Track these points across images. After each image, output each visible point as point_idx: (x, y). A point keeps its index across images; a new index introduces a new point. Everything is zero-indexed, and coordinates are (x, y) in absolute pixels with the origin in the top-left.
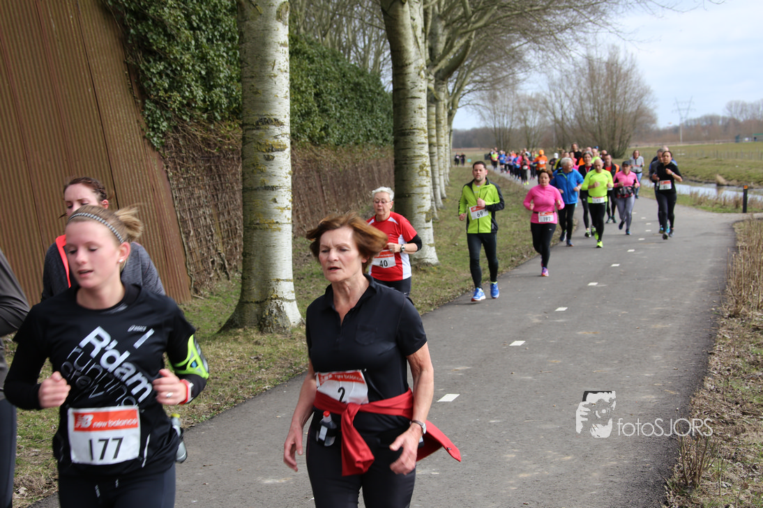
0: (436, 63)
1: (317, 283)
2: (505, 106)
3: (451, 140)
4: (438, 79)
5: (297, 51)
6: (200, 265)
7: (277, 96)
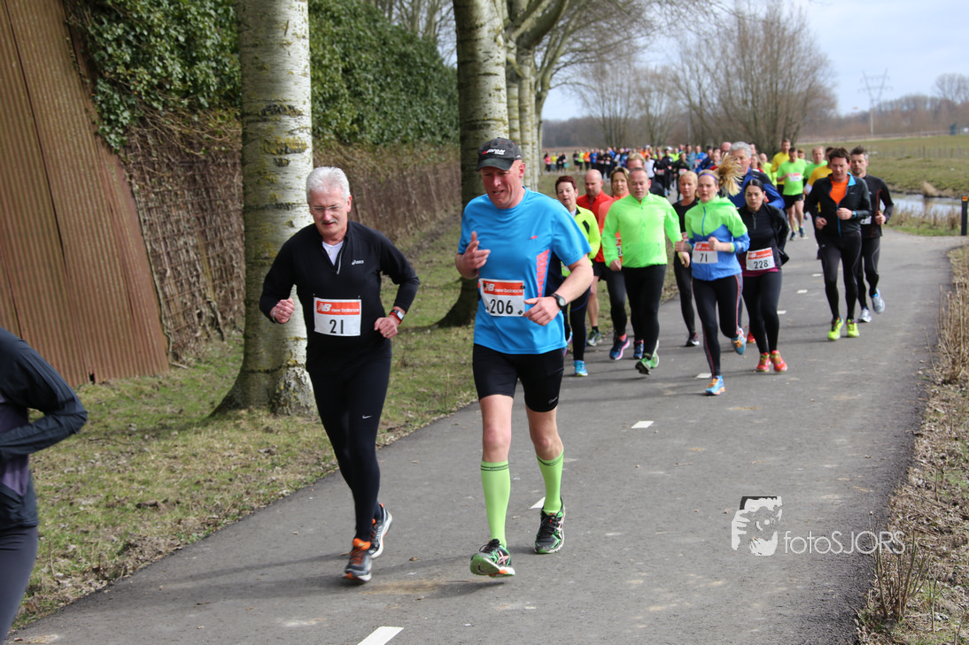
0: (517, 24)
2: (617, 85)
3: (541, 135)
4: (520, 47)
5: (316, 7)
6: (182, 319)
7: (292, 74)
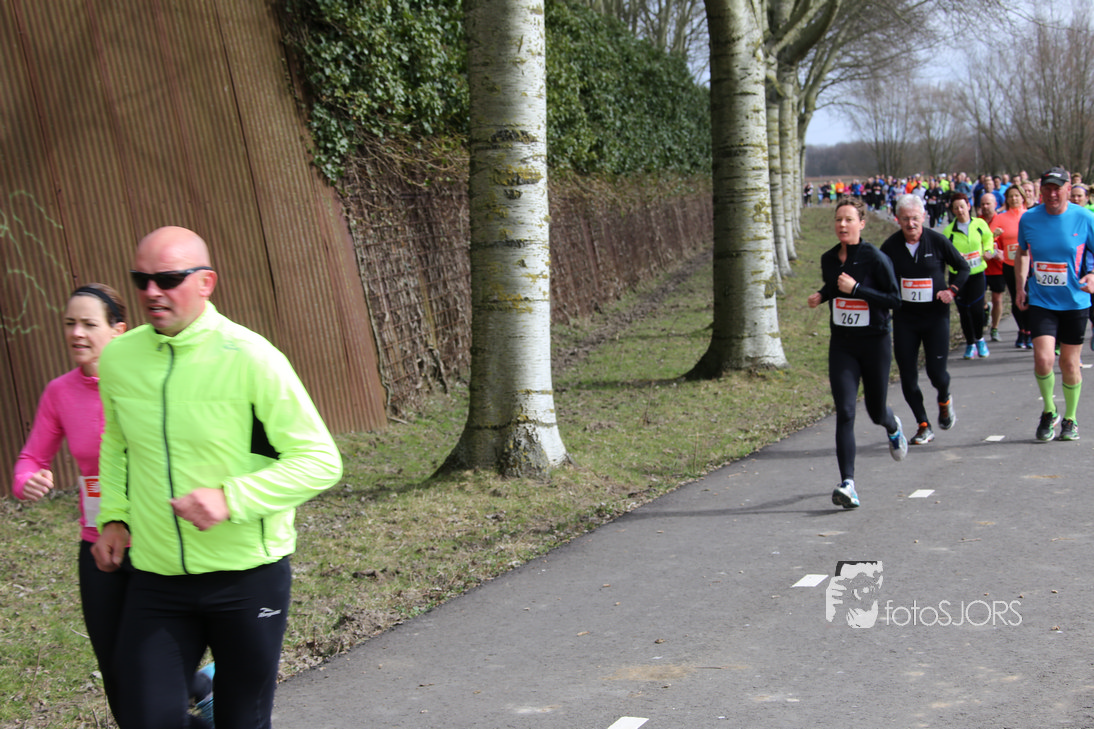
0: (779, 36)
1: (588, 398)
2: (893, 105)
3: (804, 163)
4: (782, 62)
5: (553, 20)
6: (401, 369)
7: (526, 95)
